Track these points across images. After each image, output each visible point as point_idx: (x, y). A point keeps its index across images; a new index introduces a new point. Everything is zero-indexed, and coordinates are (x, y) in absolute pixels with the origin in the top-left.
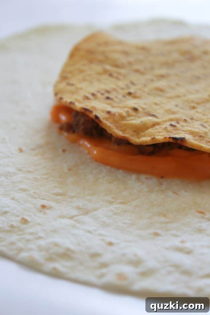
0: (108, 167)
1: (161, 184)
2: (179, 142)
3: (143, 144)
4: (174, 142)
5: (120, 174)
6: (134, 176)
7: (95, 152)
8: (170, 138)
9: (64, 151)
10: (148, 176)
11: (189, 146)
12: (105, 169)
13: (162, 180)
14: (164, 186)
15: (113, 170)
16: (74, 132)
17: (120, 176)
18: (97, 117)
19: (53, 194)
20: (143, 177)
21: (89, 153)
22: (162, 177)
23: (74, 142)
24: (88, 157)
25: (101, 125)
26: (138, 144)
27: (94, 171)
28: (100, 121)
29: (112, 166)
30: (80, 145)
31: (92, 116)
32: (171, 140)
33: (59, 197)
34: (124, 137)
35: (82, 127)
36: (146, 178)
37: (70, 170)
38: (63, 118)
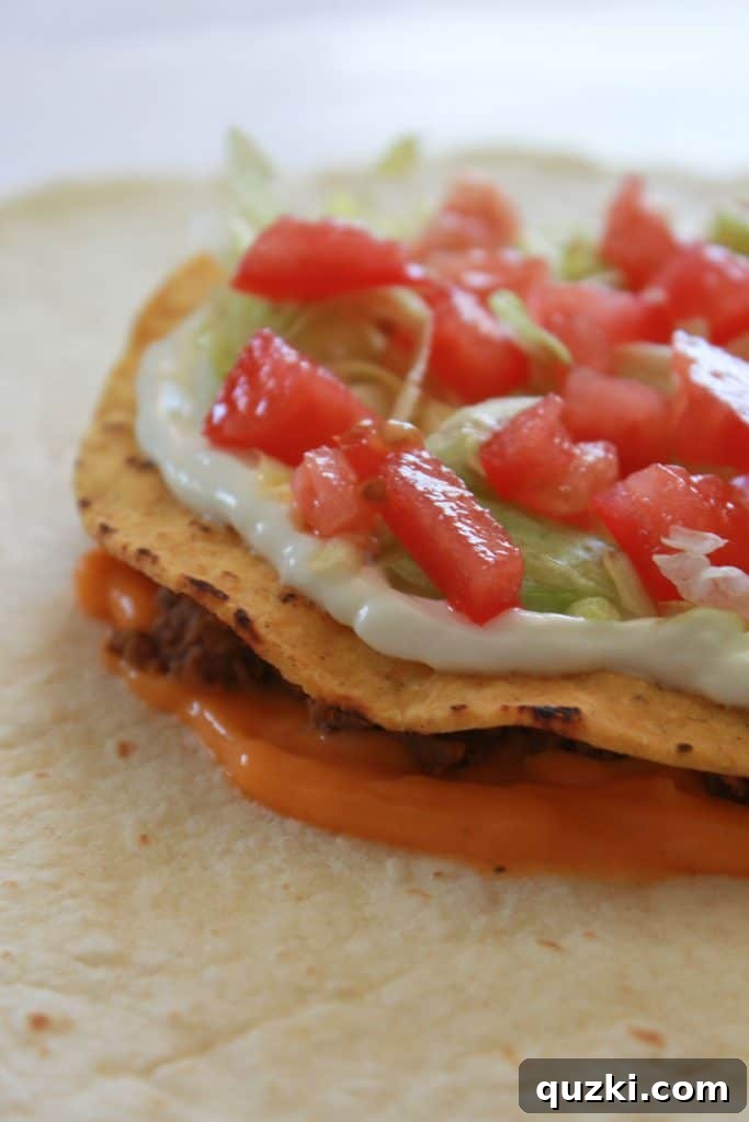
0: (292, 825)
1: (494, 901)
2: (557, 726)
3: (419, 729)
4: (539, 726)
5: (339, 854)
6: (392, 866)
7: (244, 759)
8: (522, 709)
9: (124, 750)
10: (445, 866)
11: (596, 742)
12: (282, 833)
13: (500, 883)
14: (506, 912)
15: (310, 836)
16: (163, 669)
17: (337, 866)
18: (242, 618)
19: (80, 959)
20: (425, 867)
21: (221, 760)
22: (500, 870)
23: (166, 707)
24: (217, 775)
25: (258, 649)
26: (402, 729)
27: (239, 846)
28: (256, 637)
29: (308, 818)
30: (187, 721)
31: (225, 612)
32: (527, 720)
33: (99, 974)
34: (347, 698)
35: (195, 652)
36: (438, 875)
37: (144, 839)
38: (126, 605)
